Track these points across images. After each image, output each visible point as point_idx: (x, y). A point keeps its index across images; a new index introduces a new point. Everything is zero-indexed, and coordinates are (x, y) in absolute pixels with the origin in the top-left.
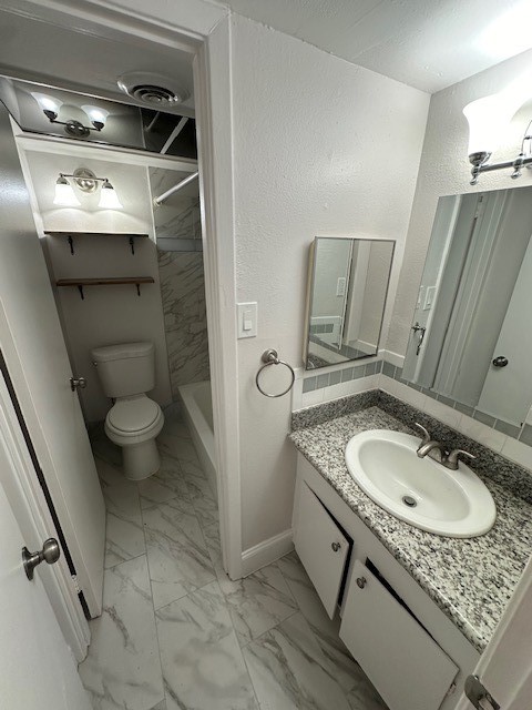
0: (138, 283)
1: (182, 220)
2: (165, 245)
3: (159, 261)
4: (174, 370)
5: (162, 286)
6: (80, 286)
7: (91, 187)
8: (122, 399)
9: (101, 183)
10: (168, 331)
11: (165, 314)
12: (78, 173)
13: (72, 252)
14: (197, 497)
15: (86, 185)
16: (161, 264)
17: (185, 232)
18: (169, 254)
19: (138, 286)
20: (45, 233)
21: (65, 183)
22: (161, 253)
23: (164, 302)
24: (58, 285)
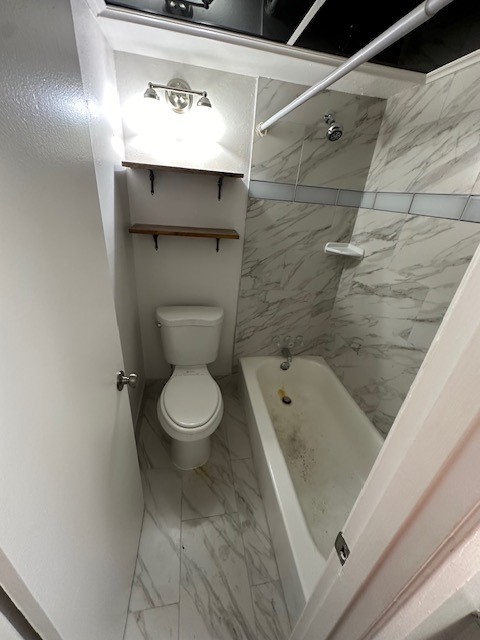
0: (219, 237)
1: (286, 158)
2: (259, 191)
3: (248, 211)
4: (240, 340)
5: (245, 242)
6: (155, 234)
7: (183, 106)
8: (182, 367)
9: (197, 98)
10: (241, 296)
11: (242, 276)
12: (172, 85)
13: (152, 191)
14: (247, 523)
15: (179, 102)
16: (251, 214)
17: (285, 174)
18: (261, 203)
19: (218, 240)
20: (124, 164)
21: (153, 96)
22: (252, 201)
23: (244, 262)
24: (131, 231)
